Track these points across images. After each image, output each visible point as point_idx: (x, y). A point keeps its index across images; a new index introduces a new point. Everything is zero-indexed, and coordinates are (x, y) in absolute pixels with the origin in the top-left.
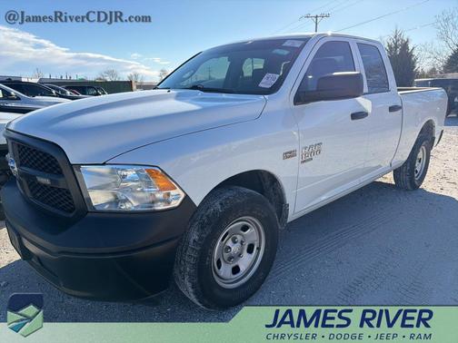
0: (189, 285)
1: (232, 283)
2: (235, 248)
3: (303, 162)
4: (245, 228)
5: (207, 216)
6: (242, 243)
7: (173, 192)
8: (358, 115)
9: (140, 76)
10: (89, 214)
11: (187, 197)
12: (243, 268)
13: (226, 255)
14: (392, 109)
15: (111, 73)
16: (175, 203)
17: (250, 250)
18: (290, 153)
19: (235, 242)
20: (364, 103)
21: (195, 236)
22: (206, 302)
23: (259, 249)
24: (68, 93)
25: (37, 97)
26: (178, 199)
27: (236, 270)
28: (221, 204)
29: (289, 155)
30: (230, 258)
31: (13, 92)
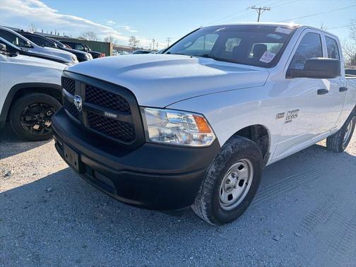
0: (204, 204)
1: (228, 206)
2: (233, 181)
3: (287, 122)
4: (241, 167)
5: (223, 155)
6: (237, 178)
7: (209, 135)
8: (322, 92)
9: (114, 40)
10: (146, 144)
11: (216, 139)
12: (235, 197)
13: (226, 186)
14: (342, 89)
15: (91, 34)
16: (208, 143)
17: (241, 184)
18: (281, 114)
19: (233, 177)
20: (326, 83)
21: (213, 169)
22: (213, 218)
23: (247, 184)
24: (65, 47)
25: (45, 48)
26: (211, 140)
27: (230, 197)
28: (232, 147)
29: (280, 116)
30: (229, 188)
31: (29, 42)
